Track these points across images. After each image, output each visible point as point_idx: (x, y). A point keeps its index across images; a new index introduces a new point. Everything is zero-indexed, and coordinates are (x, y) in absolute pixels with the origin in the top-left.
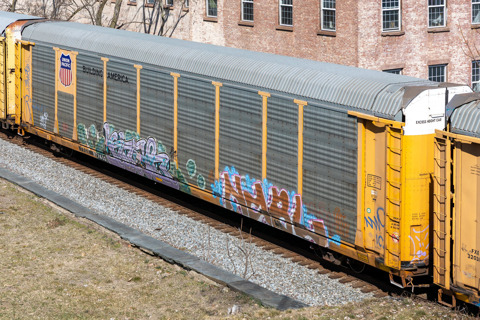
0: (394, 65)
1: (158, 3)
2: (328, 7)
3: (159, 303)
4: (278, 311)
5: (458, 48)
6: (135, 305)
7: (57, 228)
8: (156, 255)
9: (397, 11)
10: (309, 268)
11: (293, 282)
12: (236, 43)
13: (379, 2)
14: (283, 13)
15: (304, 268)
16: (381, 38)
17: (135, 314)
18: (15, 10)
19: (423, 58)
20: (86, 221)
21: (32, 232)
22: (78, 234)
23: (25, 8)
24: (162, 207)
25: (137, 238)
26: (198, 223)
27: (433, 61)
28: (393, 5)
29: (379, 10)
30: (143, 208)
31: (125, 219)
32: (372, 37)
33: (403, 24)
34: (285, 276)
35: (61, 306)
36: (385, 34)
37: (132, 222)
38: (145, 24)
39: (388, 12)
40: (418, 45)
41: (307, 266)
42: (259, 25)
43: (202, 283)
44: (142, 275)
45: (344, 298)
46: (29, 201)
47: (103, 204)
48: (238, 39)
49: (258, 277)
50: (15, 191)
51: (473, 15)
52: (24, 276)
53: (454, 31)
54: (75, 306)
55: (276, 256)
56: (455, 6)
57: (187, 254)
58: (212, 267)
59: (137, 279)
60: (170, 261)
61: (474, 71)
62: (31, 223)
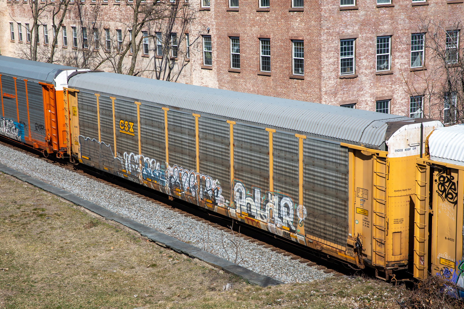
0: (349, 101)
1: (166, 55)
2: (298, 57)
3: (171, 283)
4: (261, 287)
5: (399, 87)
6: (152, 285)
7: (92, 229)
8: (168, 247)
9: (352, 59)
10: (285, 255)
11: (272, 266)
12: (226, 85)
13: (338, 52)
14: (263, 62)
15: (280, 255)
16: (339, 80)
17: (153, 291)
18: (52, 61)
19: (372, 95)
20: (114, 223)
21: (72, 232)
22: (108, 233)
23: (61, 60)
24: (172, 211)
25: (153, 235)
26: (200, 223)
27: (380, 97)
28: (349, 54)
29: (338, 58)
30: (158, 212)
31: (144, 221)
32: (332, 79)
33: (356, 69)
34: (266, 261)
35: (96, 287)
36: (342, 77)
37: (149, 223)
38: (156, 72)
39: (344, 60)
40: (368, 86)
41: (283, 254)
42: (244, 72)
43: (203, 267)
44: (158, 262)
45: (311, 278)
46: (69, 209)
47: (127, 210)
48: (228, 82)
49: (246, 263)
50: (58, 201)
51: (412, 61)
52: (67, 265)
53: (397, 74)
54: (107, 286)
55: (259, 247)
56: (397, 54)
57: (192, 246)
58: (211, 256)
59: (154, 266)
60: (178, 251)
61: (411, 104)
62: (71, 225)
